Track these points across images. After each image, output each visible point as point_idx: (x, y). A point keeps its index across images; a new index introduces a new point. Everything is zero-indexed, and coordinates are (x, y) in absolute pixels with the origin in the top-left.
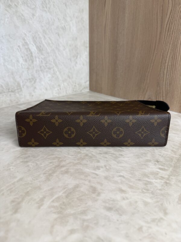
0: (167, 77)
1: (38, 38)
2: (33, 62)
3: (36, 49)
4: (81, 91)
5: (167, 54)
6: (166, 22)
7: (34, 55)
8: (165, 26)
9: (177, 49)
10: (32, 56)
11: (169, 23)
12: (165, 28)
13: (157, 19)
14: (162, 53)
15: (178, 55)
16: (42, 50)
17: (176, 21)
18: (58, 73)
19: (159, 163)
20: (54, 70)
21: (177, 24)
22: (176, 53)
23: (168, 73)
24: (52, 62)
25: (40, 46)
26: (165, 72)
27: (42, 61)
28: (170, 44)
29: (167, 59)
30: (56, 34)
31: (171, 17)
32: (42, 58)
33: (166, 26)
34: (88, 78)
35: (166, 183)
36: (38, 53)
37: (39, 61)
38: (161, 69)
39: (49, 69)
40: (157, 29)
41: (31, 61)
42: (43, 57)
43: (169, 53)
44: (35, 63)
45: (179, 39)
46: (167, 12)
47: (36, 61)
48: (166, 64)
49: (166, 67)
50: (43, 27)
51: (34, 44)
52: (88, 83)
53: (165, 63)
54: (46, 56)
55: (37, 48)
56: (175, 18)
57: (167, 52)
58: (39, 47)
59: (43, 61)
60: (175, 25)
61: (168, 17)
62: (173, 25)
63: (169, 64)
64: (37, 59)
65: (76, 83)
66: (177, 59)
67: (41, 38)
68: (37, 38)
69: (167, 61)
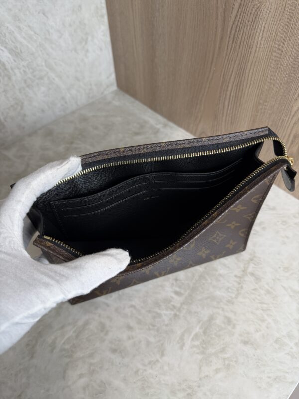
0: (229, 111)
1: (7, 34)
2: (10, 78)
3: (10, 56)
4: (102, 93)
5: (229, 77)
6: (231, 23)
7: (8, 66)
8: (229, 30)
9: (243, 76)
10: (6, 69)
11: (234, 26)
12: (229, 33)
13: (217, 11)
14: (222, 74)
15: (245, 86)
16: (20, 52)
17: (245, 28)
18: (57, 80)
19: (178, 282)
20: (49, 78)
21: (247, 34)
22: (242, 82)
23: (229, 107)
24: (42, 66)
25: (16, 48)
26: (226, 103)
27: (25, 72)
28: (235, 63)
29: (230, 85)
30: (39, 13)
31: (239, 18)
32: (24, 66)
33: (231, 31)
34: (112, 69)
35: (176, 315)
36: (15, 61)
37: (21, 73)
38: (220, 97)
39: (41, 78)
40: (216, 28)
41: (6, 79)
42: (24, 63)
43: (232, 77)
44: (14, 78)
45: (248, 62)
46: (234, 5)
47: (15, 75)
48: (228, 93)
49: (228, 96)
50: (10, 10)
51: (3, 48)
52: (113, 76)
53: (227, 90)
54: (30, 61)
55: (10, 53)
56: (244, 22)
57: (230, 74)
58: (14, 49)
59: (27, 70)
60: (244, 34)
61: (234, 15)
62: (242, 33)
63: (232, 95)
64: (17, 71)
65: (91, 85)
66: (243, 92)
67: (13, 32)
68: (5, 35)
69: (230, 88)
